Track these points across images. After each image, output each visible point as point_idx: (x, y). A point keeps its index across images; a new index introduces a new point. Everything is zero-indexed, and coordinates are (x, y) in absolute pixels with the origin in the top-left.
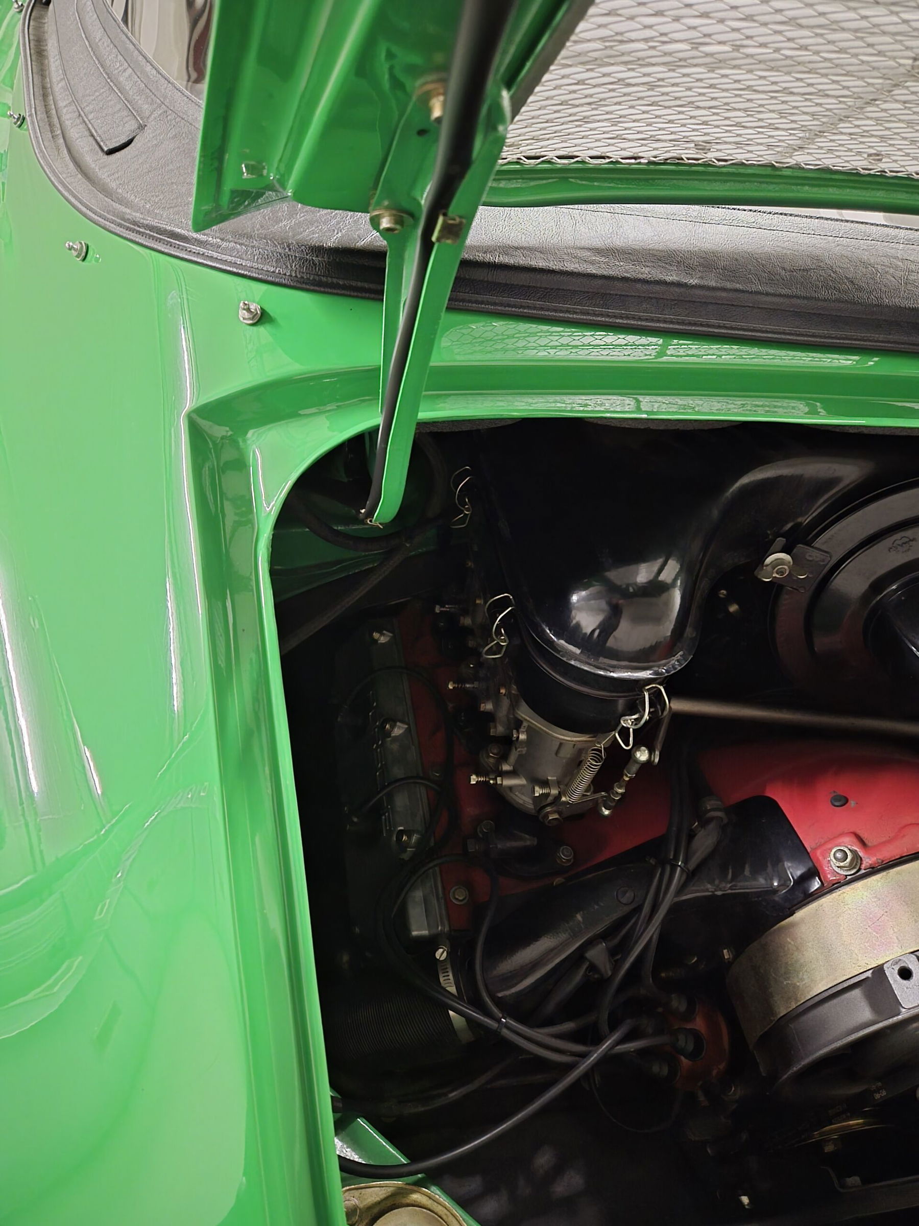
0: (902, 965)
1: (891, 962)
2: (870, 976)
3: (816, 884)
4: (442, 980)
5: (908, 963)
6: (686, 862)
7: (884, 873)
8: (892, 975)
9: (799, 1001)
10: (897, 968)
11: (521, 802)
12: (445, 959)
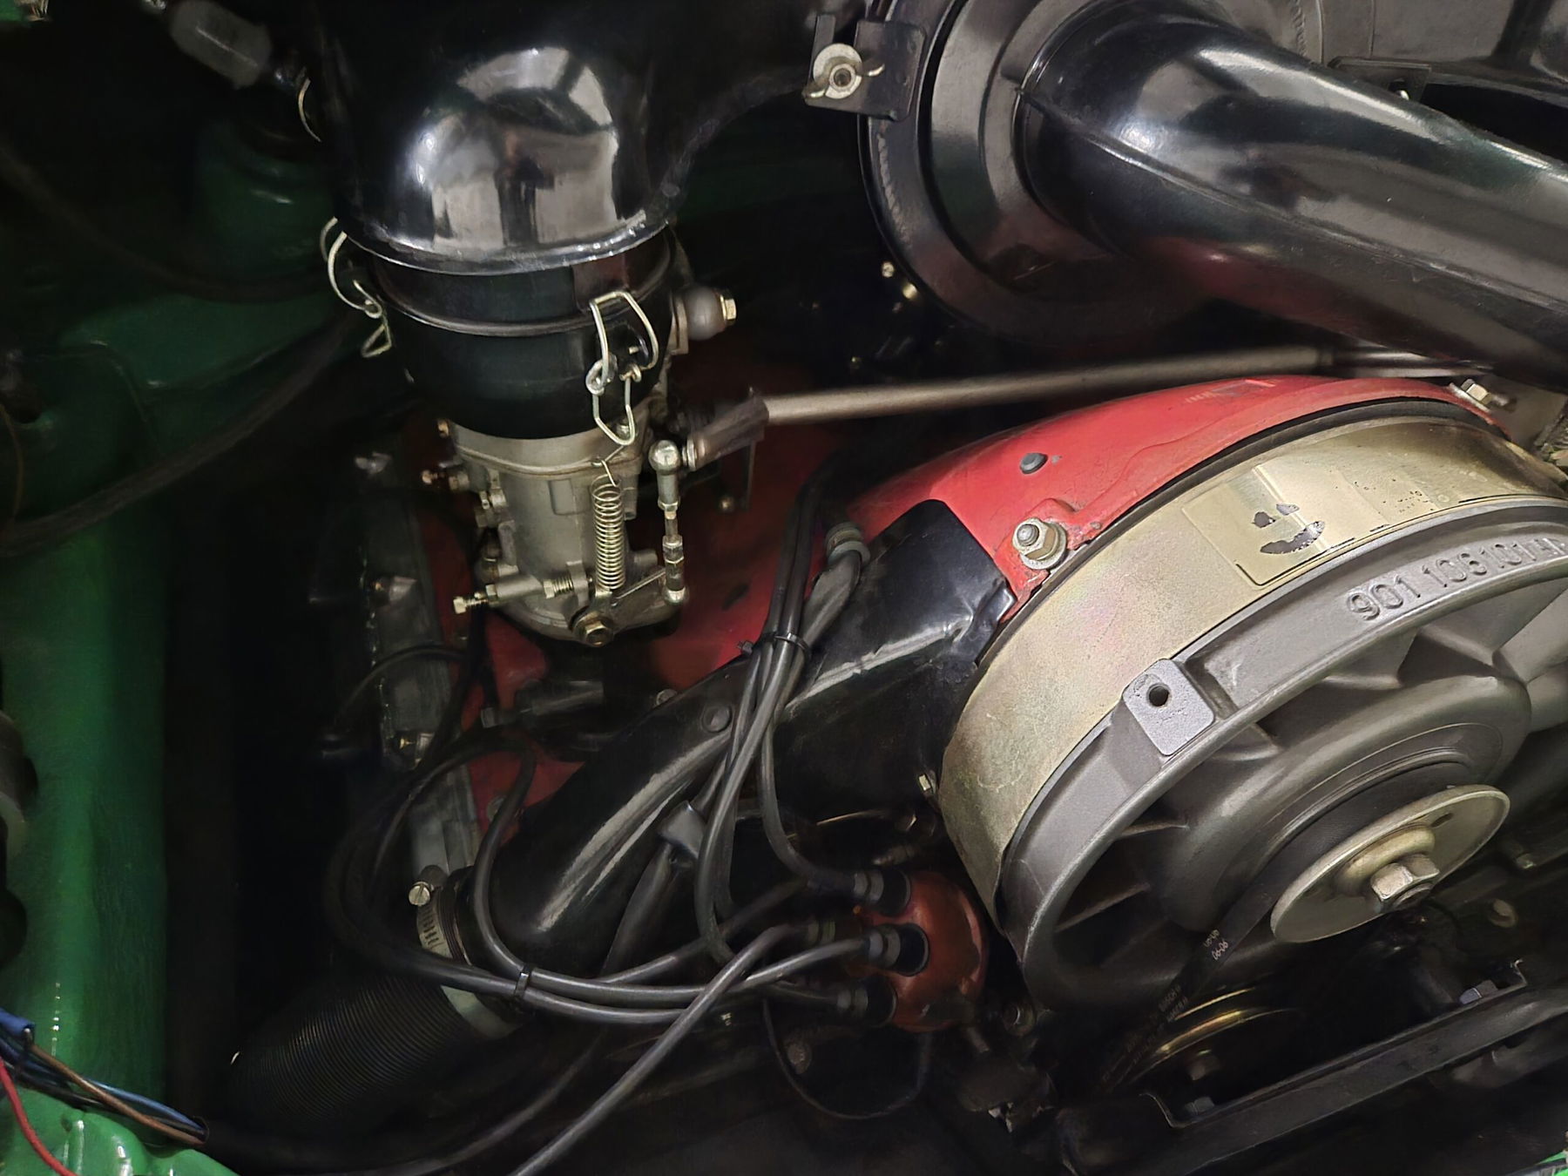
0: (1151, 684)
1: (1131, 687)
2: (1110, 724)
3: (1007, 601)
4: (423, 936)
5: (1160, 676)
6: (799, 630)
7: (1109, 547)
8: (1139, 705)
9: (1020, 811)
10: (1144, 690)
11: (547, 622)
12: (427, 904)
